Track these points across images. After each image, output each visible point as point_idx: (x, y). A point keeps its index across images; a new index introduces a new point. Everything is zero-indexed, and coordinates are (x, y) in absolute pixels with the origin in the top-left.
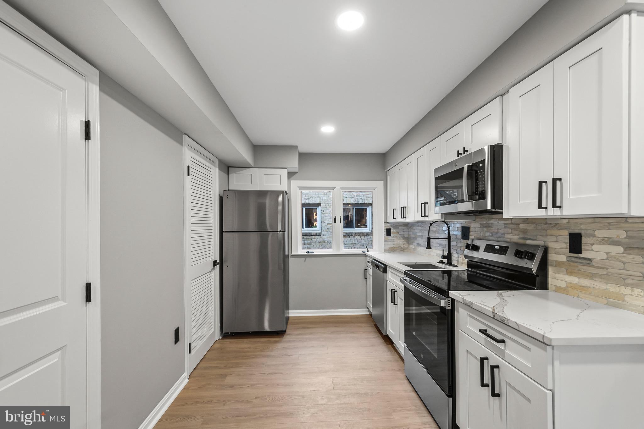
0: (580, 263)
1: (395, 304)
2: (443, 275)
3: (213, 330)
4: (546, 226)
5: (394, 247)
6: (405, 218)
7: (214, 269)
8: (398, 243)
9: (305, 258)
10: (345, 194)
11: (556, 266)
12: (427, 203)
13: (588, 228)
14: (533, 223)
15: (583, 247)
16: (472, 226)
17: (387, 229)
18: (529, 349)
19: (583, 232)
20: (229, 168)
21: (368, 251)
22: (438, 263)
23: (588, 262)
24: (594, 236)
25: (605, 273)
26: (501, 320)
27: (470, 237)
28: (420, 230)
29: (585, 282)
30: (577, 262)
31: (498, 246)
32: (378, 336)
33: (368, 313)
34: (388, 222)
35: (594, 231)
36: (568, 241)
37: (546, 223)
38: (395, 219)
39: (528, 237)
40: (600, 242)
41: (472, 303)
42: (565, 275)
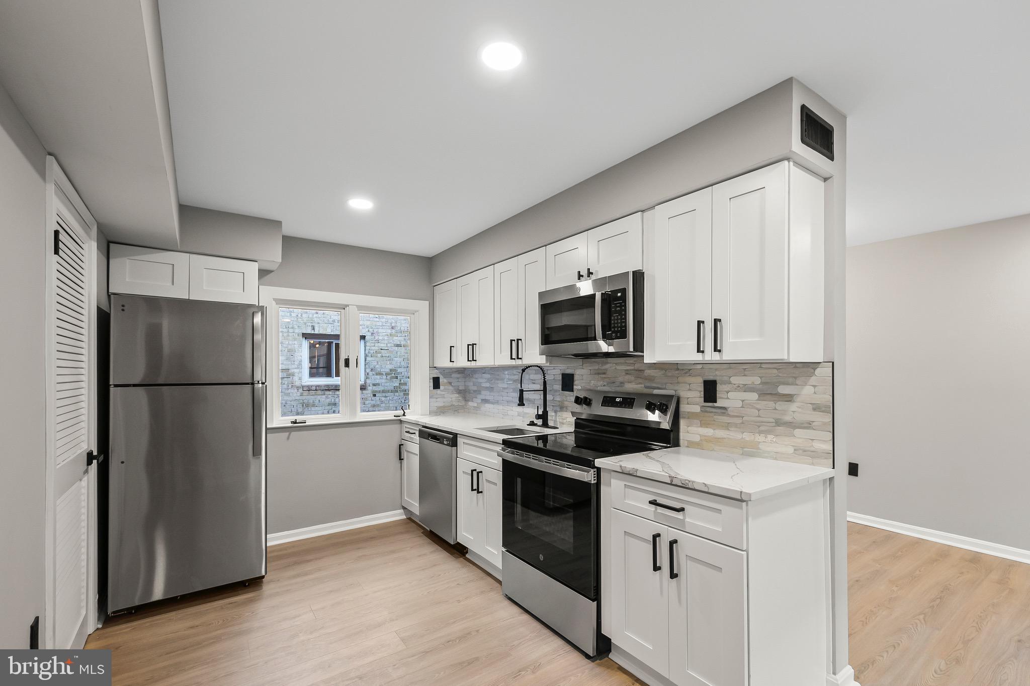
0: (715, 412)
1: (478, 492)
2: (538, 442)
3: (84, 612)
4: (677, 372)
5: (444, 407)
6: (476, 361)
7: (86, 472)
8: (451, 400)
9: (288, 433)
10: (316, 317)
11: (688, 418)
12: (521, 340)
13: (724, 374)
14: (662, 369)
15: (718, 395)
16: (578, 373)
17: (434, 378)
18: (719, 511)
19: (718, 379)
20: (112, 245)
21: (404, 415)
22: (528, 425)
23: (723, 411)
24: (730, 383)
25: (741, 421)
26: (683, 484)
27: (575, 387)
28: (488, 379)
29: (720, 433)
30: (712, 412)
31: (620, 398)
32: (437, 549)
33: (404, 517)
34: (435, 367)
35: (730, 377)
36: (702, 389)
37: (678, 369)
38: (453, 362)
39: (654, 385)
40: (736, 389)
41: (637, 470)
42: (699, 427)
